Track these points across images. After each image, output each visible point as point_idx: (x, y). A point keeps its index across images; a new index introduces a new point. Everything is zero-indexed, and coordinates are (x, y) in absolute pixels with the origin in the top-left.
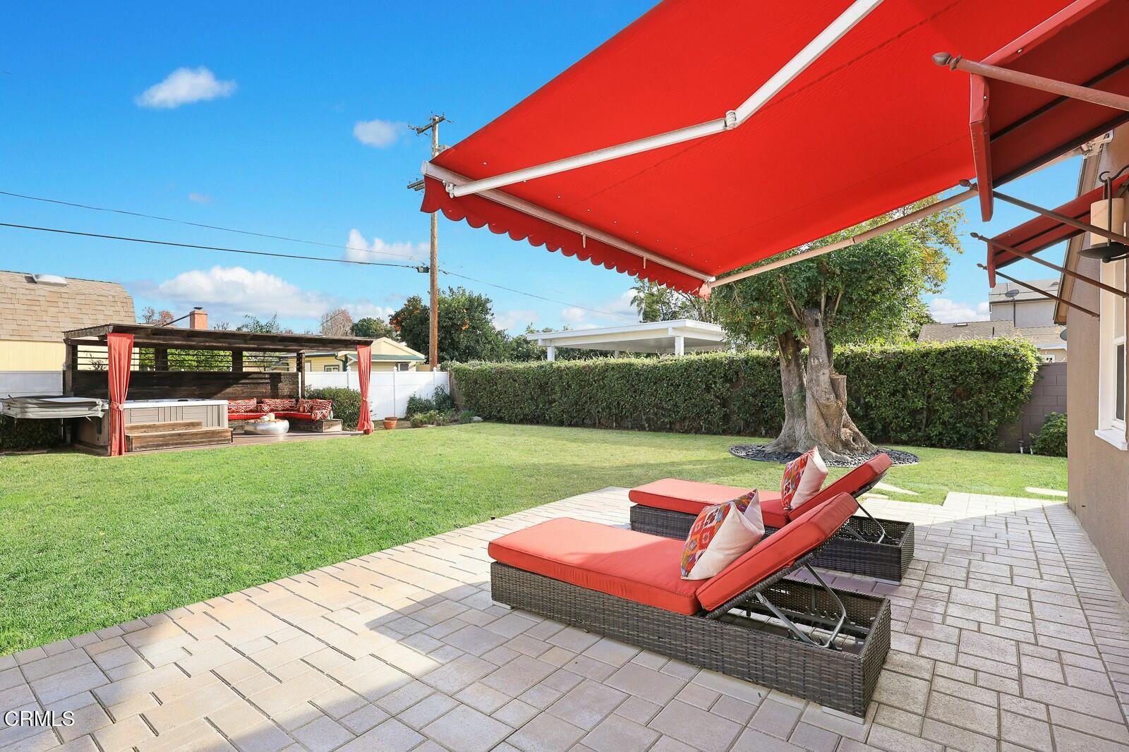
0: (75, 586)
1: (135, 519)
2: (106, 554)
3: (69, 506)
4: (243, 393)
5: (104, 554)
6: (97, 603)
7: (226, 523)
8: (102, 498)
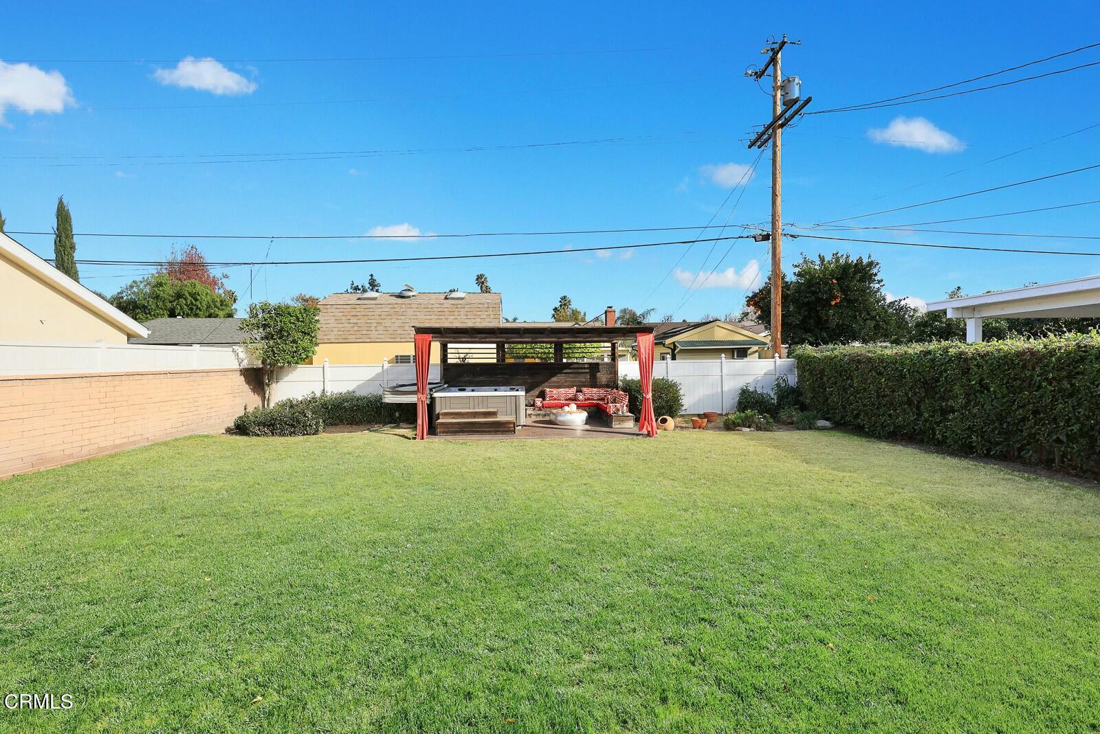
0: (178, 642)
1: (245, 561)
2: (212, 604)
3: (171, 547)
4: (566, 382)
5: (210, 604)
6: (203, 662)
7: (346, 566)
8: (207, 536)
